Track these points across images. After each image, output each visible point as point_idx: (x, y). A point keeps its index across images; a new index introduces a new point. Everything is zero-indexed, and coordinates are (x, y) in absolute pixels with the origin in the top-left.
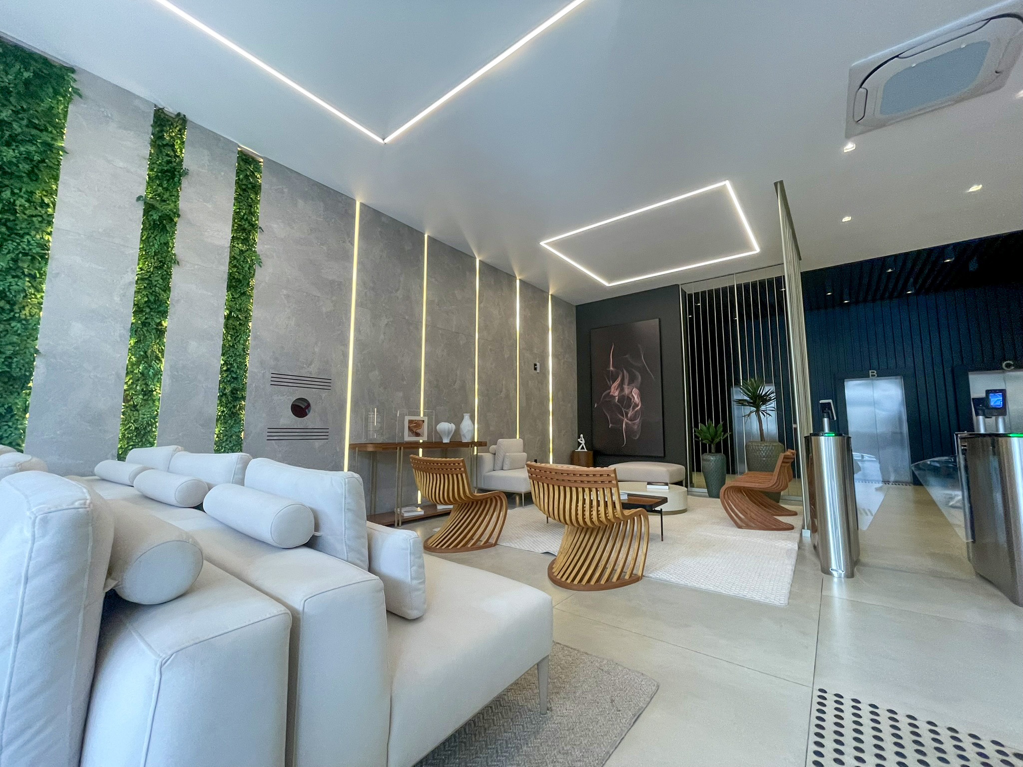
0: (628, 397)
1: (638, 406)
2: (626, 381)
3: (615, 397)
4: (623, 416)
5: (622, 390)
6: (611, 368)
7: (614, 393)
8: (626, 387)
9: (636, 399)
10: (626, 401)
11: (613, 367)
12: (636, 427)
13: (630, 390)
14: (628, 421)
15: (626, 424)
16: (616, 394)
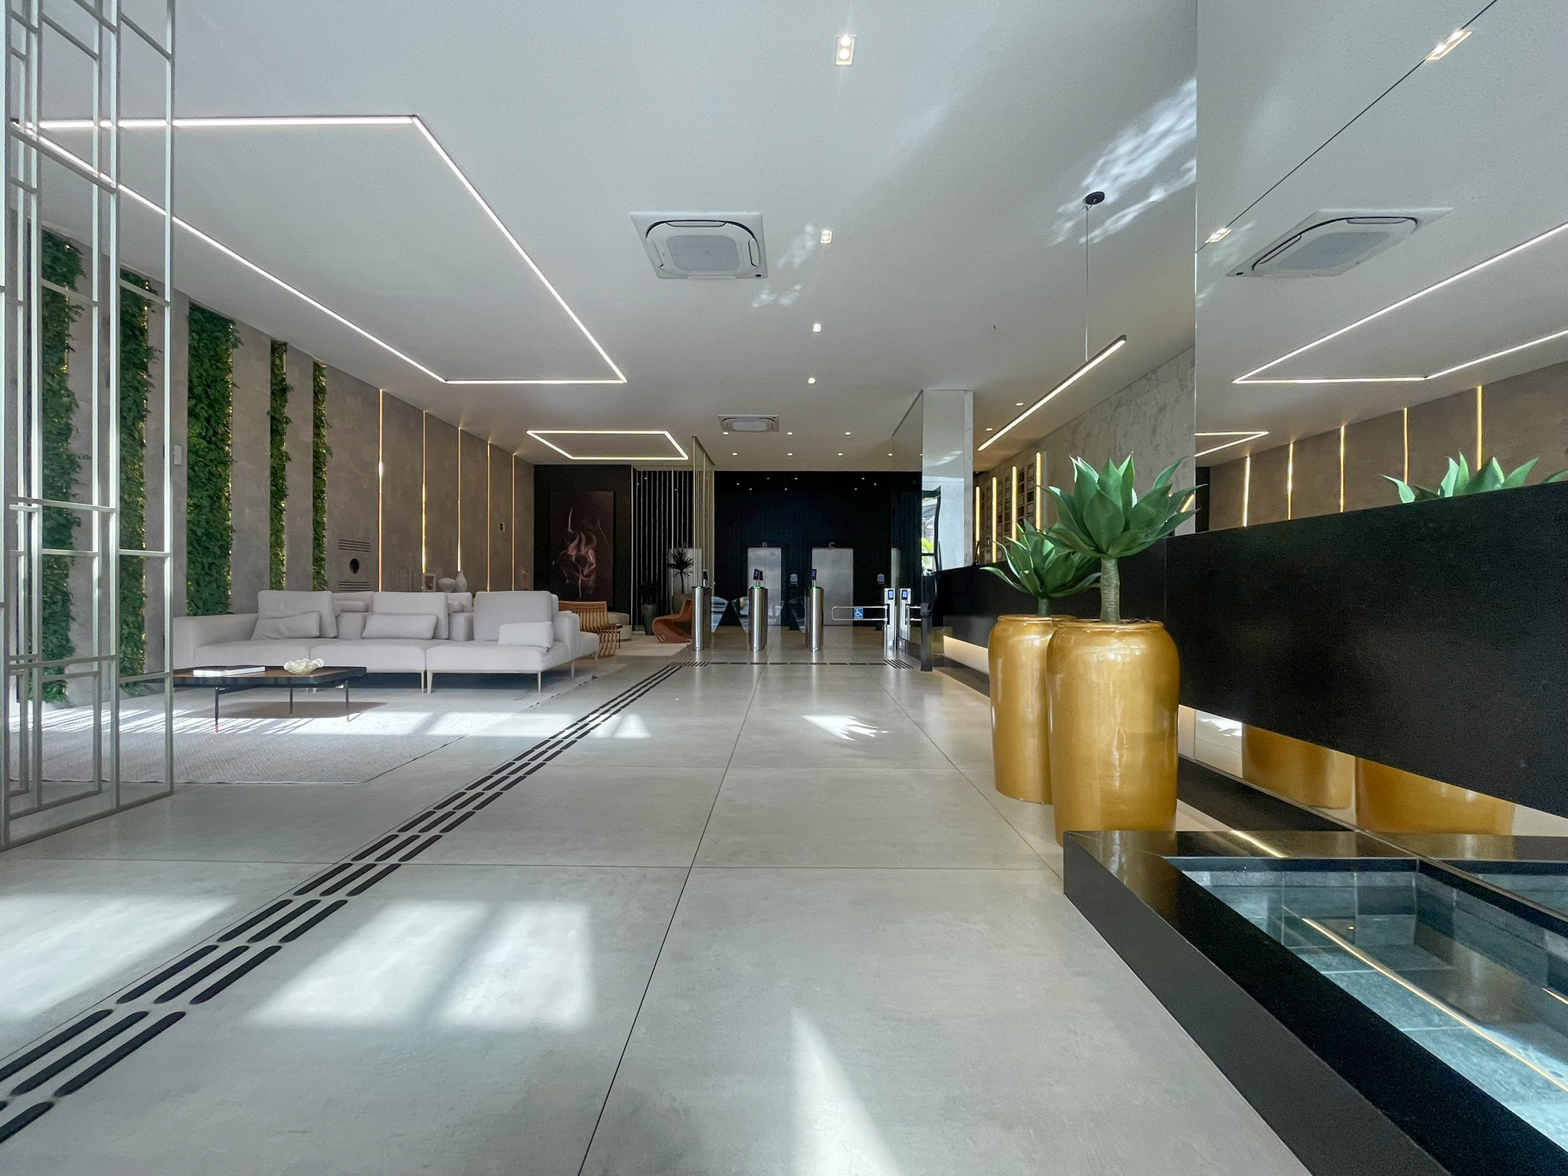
0: (584, 557)
1: (593, 564)
2: (583, 543)
3: (572, 556)
4: (579, 573)
5: (579, 550)
6: (570, 530)
7: (572, 552)
8: (583, 548)
9: (591, 558)
10: (582, 560)
11: (571, 528)
12: (591, 583)
13: (586, 551)
14: (584, 578)
15: (582, 580)
16: (574, 553)
